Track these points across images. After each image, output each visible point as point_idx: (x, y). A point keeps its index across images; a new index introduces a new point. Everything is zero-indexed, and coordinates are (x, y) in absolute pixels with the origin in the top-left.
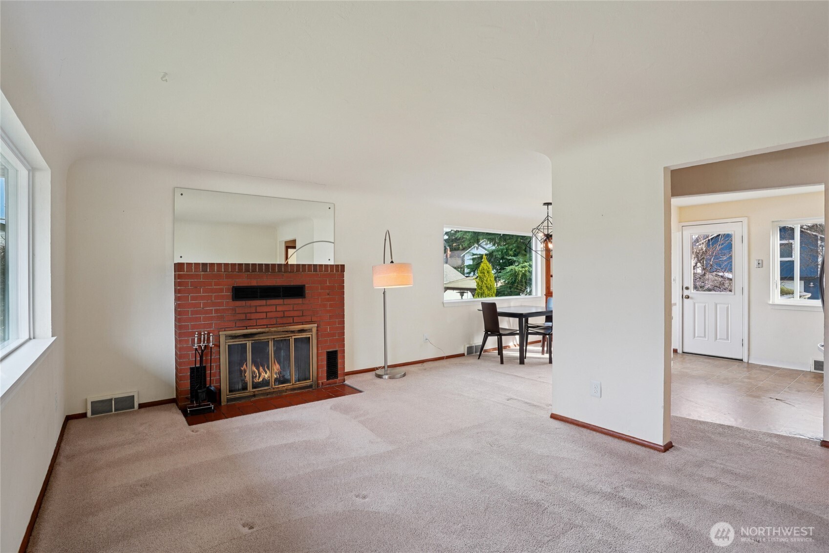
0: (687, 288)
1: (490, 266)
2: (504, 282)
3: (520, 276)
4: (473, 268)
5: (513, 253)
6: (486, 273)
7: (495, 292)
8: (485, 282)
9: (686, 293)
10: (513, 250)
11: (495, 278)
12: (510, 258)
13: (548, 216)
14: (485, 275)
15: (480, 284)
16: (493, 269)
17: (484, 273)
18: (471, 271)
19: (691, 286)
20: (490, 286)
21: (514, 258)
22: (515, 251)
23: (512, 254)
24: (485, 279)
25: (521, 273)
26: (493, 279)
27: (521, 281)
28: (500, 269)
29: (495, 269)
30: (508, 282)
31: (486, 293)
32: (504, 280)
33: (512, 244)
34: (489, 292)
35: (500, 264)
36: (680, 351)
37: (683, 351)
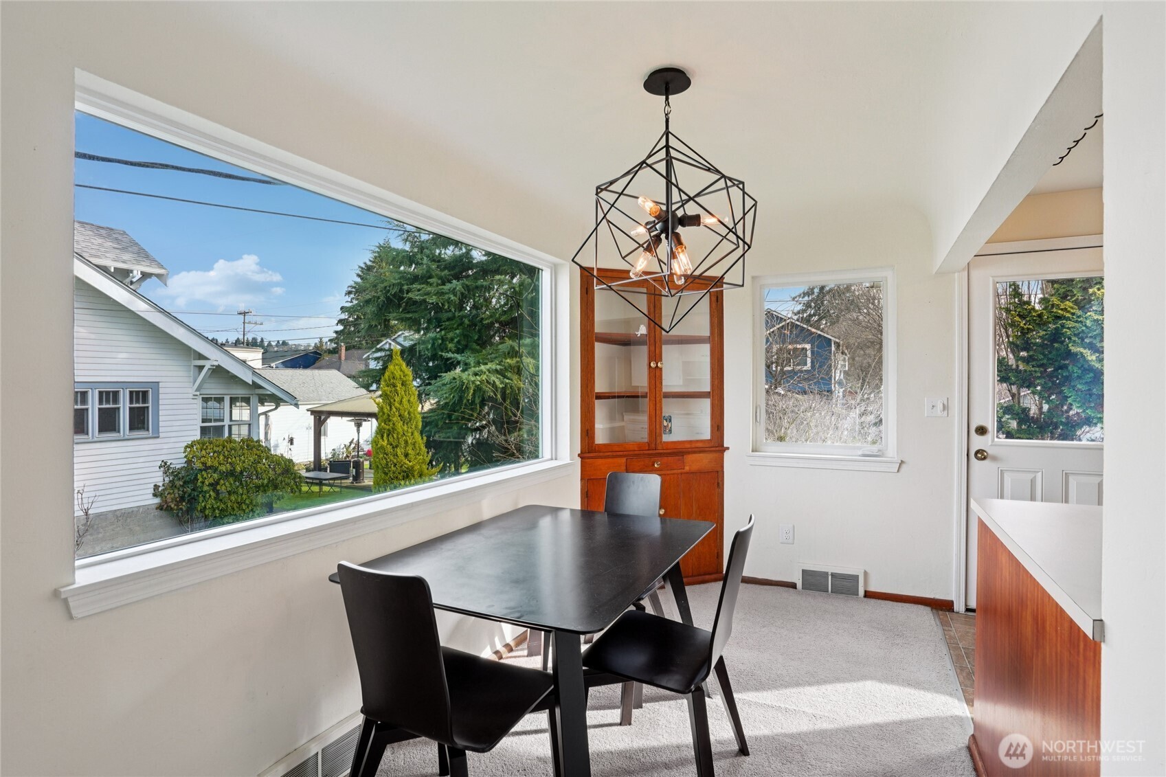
0: (982, 431)
1: (409, 371)
2: (438, 402)
3: (472, 391)
4: (375, 376)
5: (456, 347)
6: (399, 385)
7: (420, 427)
8: (397, 405)
9: (978, 442)
10: (456, 340)
11: (420, 396)
12: (450, 355)
13: (667, 133)
14: (396, 391)
15: (385, 410)
16: (414, 379)
17: (394, 386)
18: (373, 382)
19: (991, 425)
20: (409, 413)
21: (459, 357)
22: (458, 342)
23: (454, 349)
24: (397, 399)
25: (472, 387)
26: (414, 399)
27: (473, 402)
28: (428, 379)
29: (419, 378)
30: (446, 404)
31: (400, 430)
32: (437, 400)
33: (452, 329)
34: (405, 428)
35: (428, 369)
36: (959, 607)
37: (966, 605)
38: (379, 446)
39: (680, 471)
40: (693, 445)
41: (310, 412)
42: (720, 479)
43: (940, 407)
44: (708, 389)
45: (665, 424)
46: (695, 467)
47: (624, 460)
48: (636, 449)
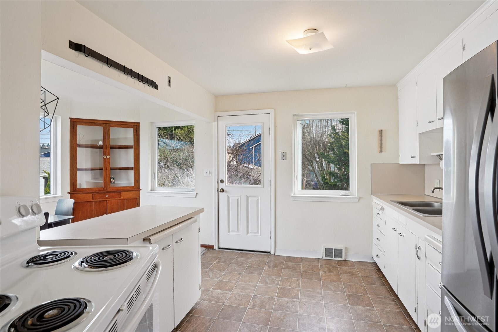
0: (222, 181)
9: (221, 186)
36: (216, 247)
37: (219, 247)
38: (47, 192)
39: (119, 199)
40: (125, 188)
41: (42, 178)
42: (138, 202)
43: (208, 172)
44: (133, 166)
45: (111, 180)
46: (126, 197)
47: (91, 195)
48: (97, 190)
